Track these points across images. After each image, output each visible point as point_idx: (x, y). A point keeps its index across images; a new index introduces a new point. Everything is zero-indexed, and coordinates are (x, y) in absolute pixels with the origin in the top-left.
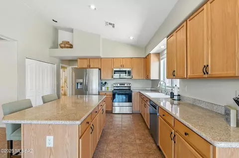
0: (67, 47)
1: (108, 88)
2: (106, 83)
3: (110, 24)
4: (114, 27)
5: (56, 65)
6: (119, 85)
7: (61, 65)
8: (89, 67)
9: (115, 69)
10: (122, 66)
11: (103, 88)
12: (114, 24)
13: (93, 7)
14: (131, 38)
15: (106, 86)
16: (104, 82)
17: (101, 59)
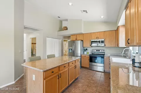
0: (66, 30)
1: (88, 52)
2: (86, 49)
3: (84, 11)
4: (87, 12)
5: (61, 40)
6: (95, 51)
7: (64, 39)
8: (76, 39)
9: (92, 40)
10: (98, 38)
11: (85, 53)
12: (86, 11)
13: (70, 4)
14: (102, 17)
15: (87, 51)
16: (85, 49)
17: (83, 34)
